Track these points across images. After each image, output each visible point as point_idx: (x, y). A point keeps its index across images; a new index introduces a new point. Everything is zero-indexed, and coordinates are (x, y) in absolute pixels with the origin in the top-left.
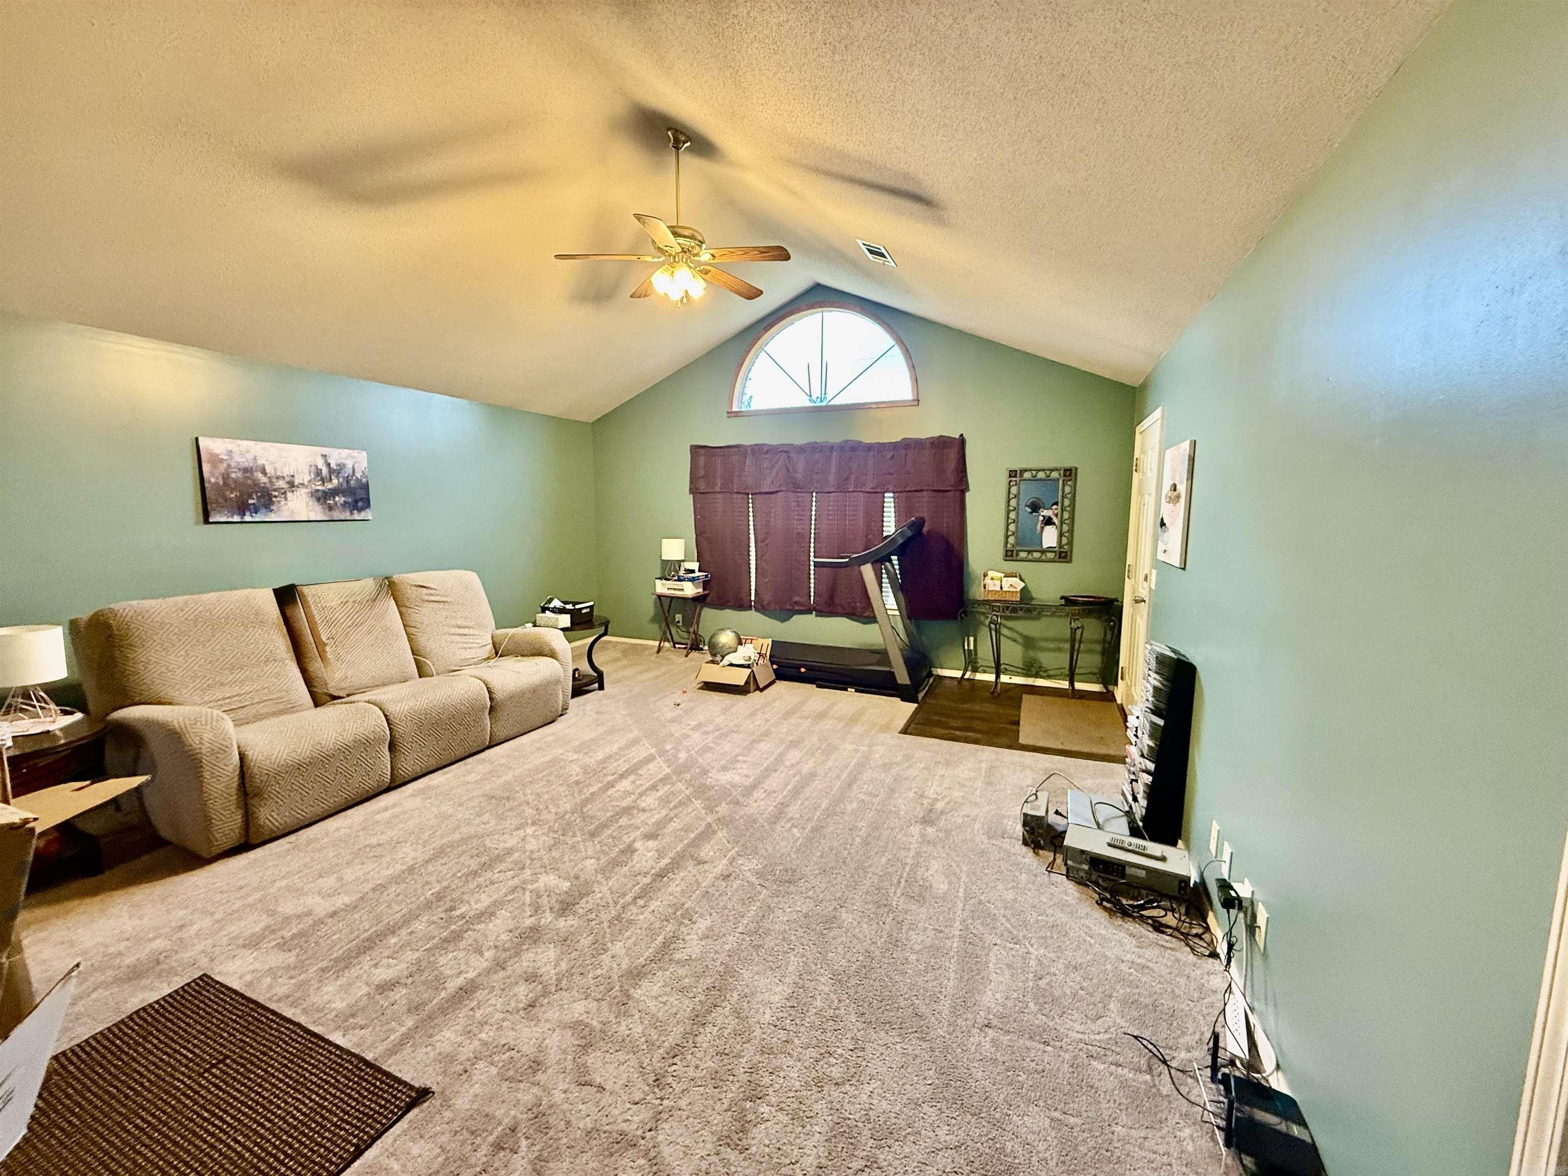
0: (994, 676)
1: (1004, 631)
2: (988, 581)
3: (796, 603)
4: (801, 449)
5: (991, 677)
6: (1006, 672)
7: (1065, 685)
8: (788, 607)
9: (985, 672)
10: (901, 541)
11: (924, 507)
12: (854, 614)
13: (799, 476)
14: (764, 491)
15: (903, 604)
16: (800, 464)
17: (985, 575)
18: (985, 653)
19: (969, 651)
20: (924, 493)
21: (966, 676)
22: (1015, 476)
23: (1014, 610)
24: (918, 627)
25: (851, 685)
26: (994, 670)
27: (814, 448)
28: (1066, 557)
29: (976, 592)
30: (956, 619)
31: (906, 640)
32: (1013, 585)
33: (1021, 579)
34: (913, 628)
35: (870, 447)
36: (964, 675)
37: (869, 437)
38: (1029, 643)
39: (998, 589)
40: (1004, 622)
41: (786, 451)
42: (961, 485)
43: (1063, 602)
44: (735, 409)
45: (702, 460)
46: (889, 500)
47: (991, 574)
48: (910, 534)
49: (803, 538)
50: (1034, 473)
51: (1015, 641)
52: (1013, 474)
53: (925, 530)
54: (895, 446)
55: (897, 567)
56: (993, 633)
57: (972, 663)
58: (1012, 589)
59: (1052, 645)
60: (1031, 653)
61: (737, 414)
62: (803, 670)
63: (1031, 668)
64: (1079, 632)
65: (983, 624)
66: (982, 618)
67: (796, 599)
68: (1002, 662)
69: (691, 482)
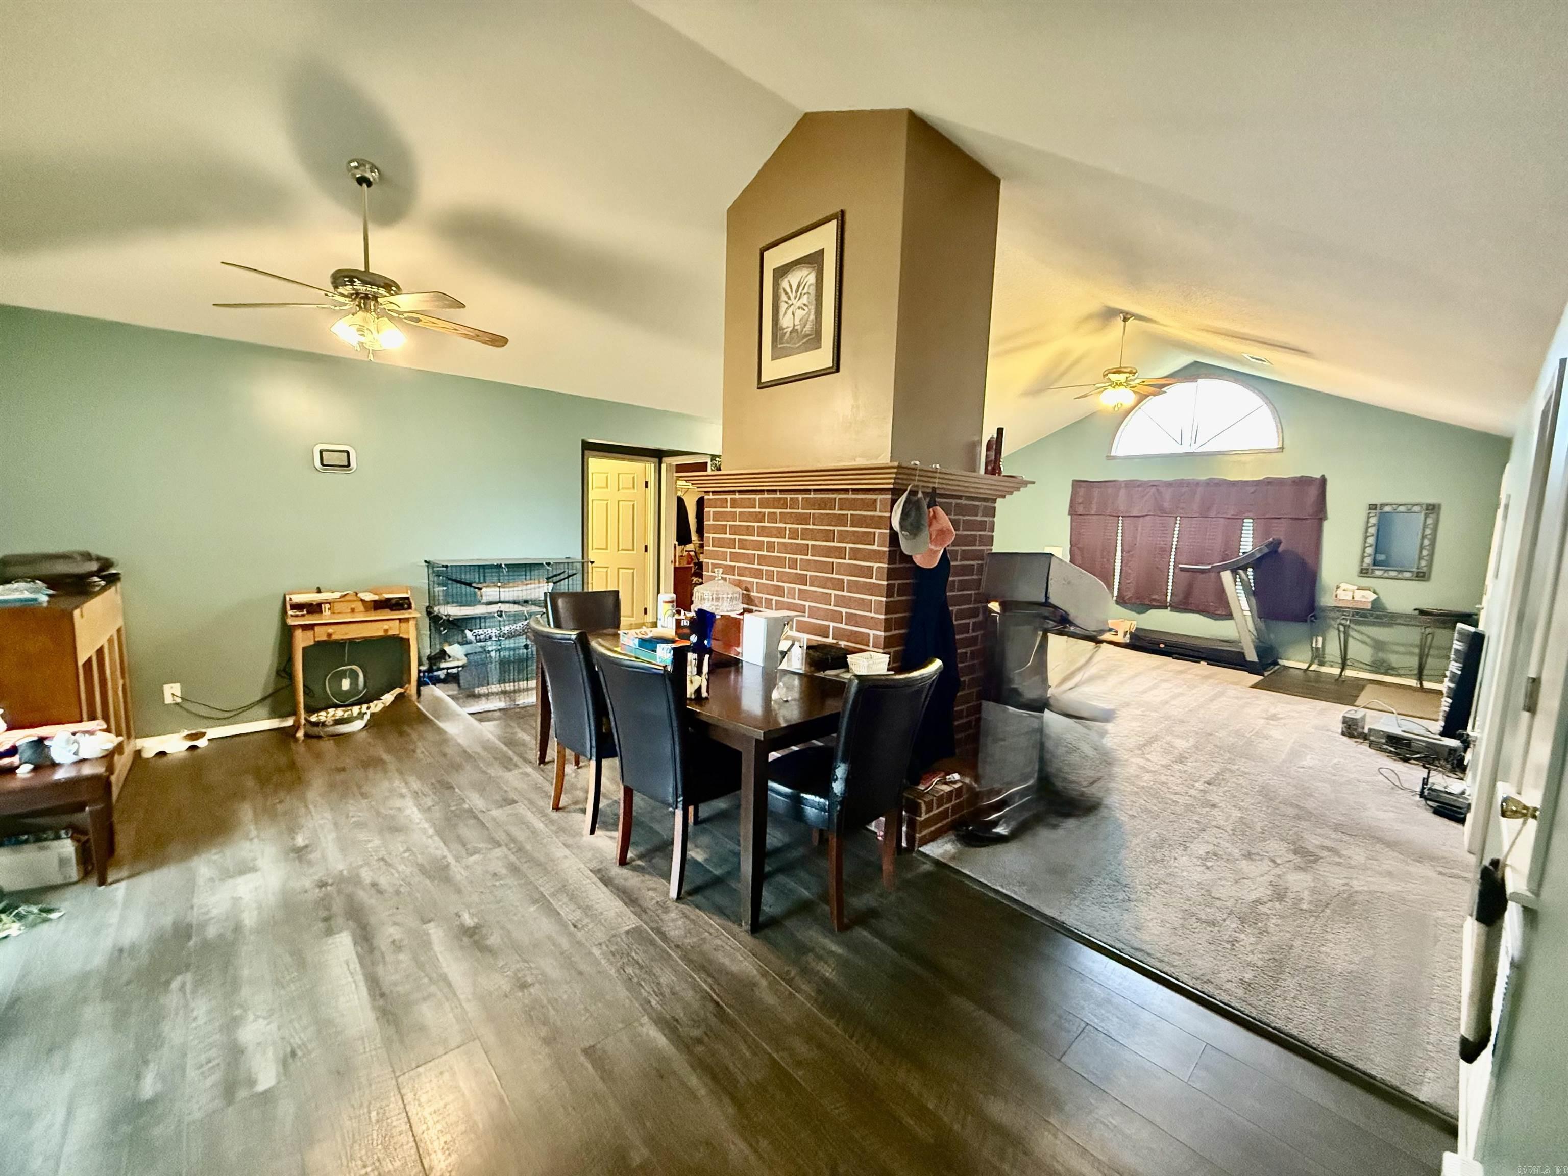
0: (1339, 670)
1: (1352, 633)
2: (1339, 592)
3: (1154, 600)
4: (1169, 484)
5: (1336, 671)
6: (1353, 667)
7: (1414, 683)
8: (1147, 603)
9: (1332, 666)
10: (1258, 555)
11: (1280, 532)
12: (1208, 612)
13: (1166, 505)
14: (1134, 514)
15: (1255, 607)
16: (1168, 494)
17: (1338, 587)
18: (1333, 649)
19: (1317, 649)
20: (1282, 520)
21: (1312, 668)
22: (1375, 509)
23: (1364, 616)
24: (1267, 627)
25: (1204, 659)
26: (1340, 666)
27: (1181, 483)
28: (1424, 576)
29: (1326, 600)
30: (1305, 621)
31: (1255, 633)
32: (1365, 598)
33: (1374, 592)
34: (1262, 625)
35: (1234, 484)
36: (1309, 666)
37: (1233, 476)
38: (1379, 646)
39: (1350, 598)
40: (1352, 626)
41: (1154, 485)
42: (1320, 513)
43: (1417, 612)
44: (1113, 454)
45: (1082, 492)
46: (1248, 525)
47: (1343, 586)
48: (1266, 550)
49: (1165, 551)
50: (1395, 507)
51: (1364, 642)
52: (1373, 507)
53: (1280, 549)
54: (1257, 483)
55: (1251, 577)
56: (1342, 636)
57: (1319, 656)
58: (1364, 600)
59: (1402, 649)
60: (1381, 655)
61: (1114, 458)
62: (1162, 646)
63: (1380, 666)
64: (1430, 637)
65: (1330, 626)
66: (1333, 622)
67: (1154, 597)
68: (1348, 657)
69: (1071, 507)
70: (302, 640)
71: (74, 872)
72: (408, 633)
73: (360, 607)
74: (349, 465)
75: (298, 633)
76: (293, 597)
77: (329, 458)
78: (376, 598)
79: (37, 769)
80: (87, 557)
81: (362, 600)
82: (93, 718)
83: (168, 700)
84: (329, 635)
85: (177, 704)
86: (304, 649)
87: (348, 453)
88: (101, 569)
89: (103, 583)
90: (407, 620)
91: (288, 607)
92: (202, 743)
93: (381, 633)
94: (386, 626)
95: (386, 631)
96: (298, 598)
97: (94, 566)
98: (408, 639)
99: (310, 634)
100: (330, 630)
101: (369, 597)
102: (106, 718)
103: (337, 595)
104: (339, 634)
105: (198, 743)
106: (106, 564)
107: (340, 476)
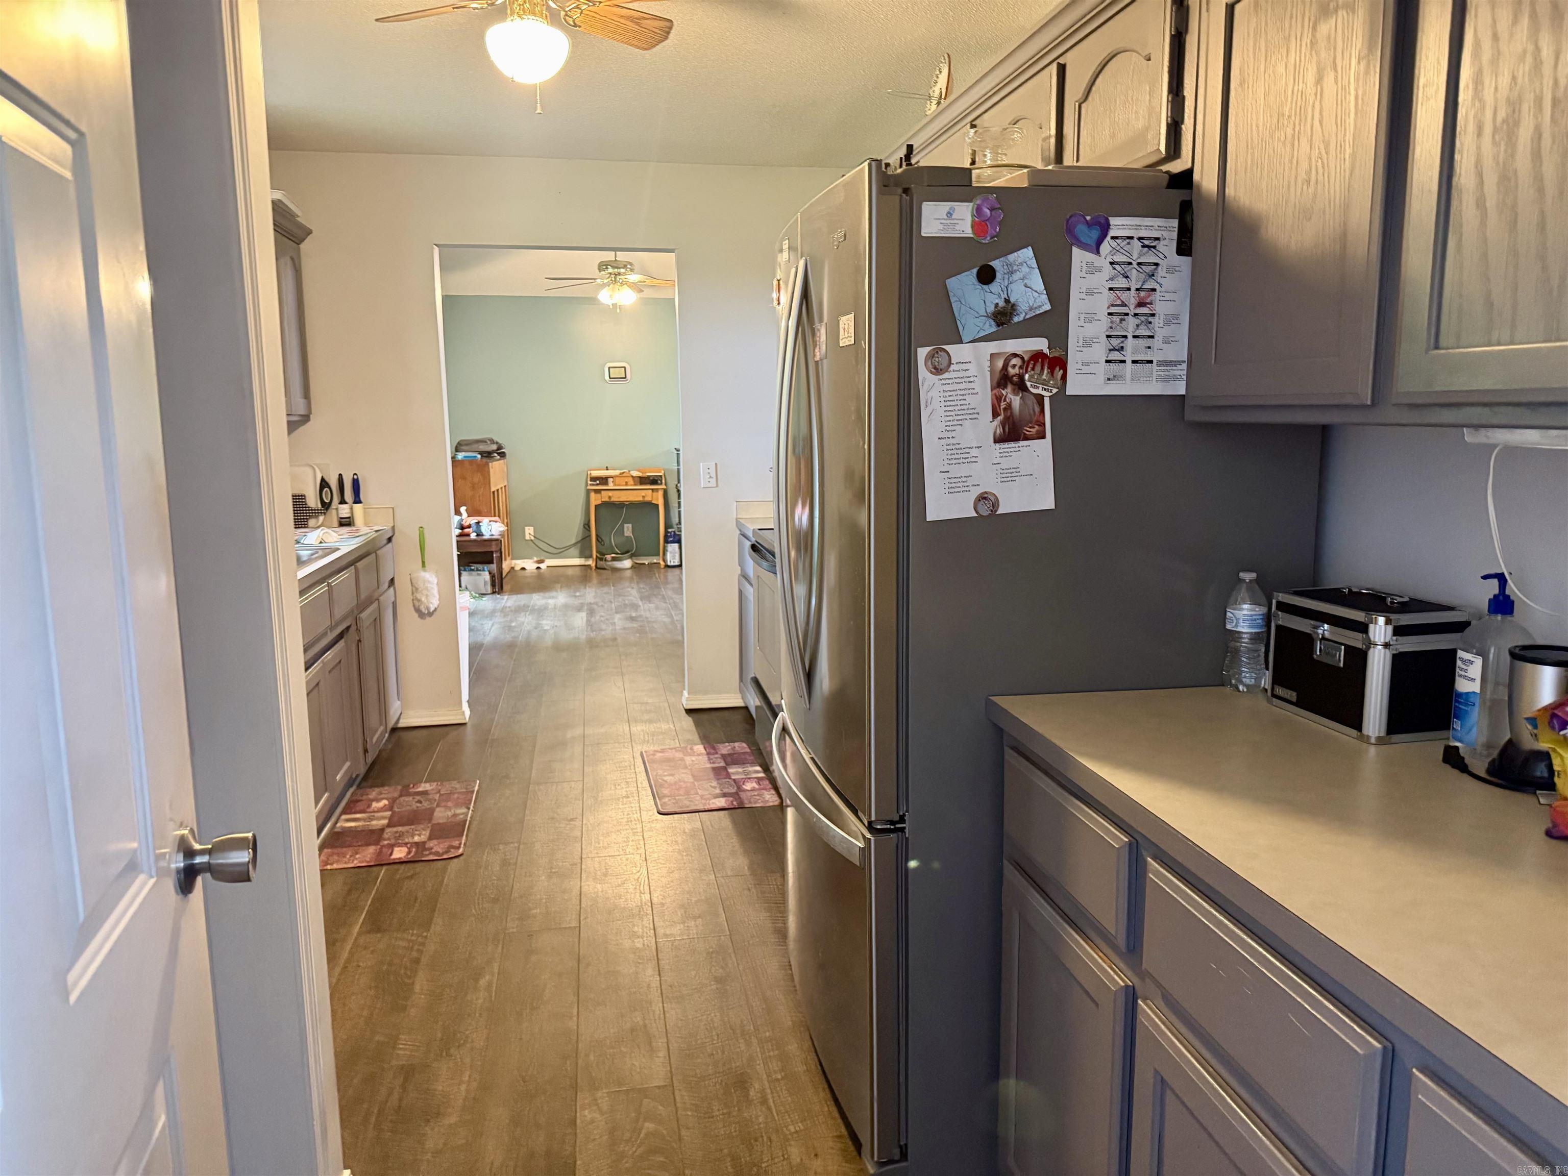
70: (595, 500)
71: (489, 589)
72: (657, 499)
73: (631, 481)
74: (625, 378)
75: (592, 495)
76: (592, 472)
77: (615, 373)
78: (640, 474)
79: (478, 535)
80: (492, 441)
81: (632, 476)
82: (495, 516)
83: (527, 537)
84: (610, 497)
85: (531, 540)
86: (596, 506)
87: (625, 368)
88: (498, 449)
89: (499, 457)
90: (657, 490)
91: (589, 479)
92: (543, 566)
93: (641, 499)
94: (643, 493)
95: (643, 497)
96: (595, 473)
97: (494, 447)
98: (658, 505)
99: (599, 495)
100: (610, 493)
101: (635, 473)
102: (499, 516)
103: (617, 472)
104: (617, 497)
105: (541, 566)
106: (500, 448)
107: (619, 385)
